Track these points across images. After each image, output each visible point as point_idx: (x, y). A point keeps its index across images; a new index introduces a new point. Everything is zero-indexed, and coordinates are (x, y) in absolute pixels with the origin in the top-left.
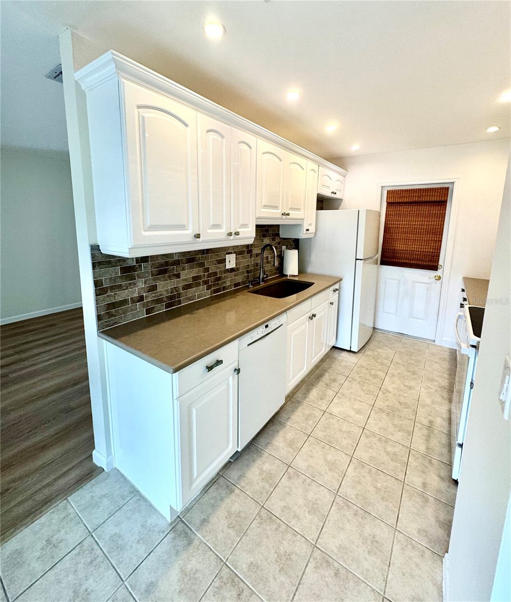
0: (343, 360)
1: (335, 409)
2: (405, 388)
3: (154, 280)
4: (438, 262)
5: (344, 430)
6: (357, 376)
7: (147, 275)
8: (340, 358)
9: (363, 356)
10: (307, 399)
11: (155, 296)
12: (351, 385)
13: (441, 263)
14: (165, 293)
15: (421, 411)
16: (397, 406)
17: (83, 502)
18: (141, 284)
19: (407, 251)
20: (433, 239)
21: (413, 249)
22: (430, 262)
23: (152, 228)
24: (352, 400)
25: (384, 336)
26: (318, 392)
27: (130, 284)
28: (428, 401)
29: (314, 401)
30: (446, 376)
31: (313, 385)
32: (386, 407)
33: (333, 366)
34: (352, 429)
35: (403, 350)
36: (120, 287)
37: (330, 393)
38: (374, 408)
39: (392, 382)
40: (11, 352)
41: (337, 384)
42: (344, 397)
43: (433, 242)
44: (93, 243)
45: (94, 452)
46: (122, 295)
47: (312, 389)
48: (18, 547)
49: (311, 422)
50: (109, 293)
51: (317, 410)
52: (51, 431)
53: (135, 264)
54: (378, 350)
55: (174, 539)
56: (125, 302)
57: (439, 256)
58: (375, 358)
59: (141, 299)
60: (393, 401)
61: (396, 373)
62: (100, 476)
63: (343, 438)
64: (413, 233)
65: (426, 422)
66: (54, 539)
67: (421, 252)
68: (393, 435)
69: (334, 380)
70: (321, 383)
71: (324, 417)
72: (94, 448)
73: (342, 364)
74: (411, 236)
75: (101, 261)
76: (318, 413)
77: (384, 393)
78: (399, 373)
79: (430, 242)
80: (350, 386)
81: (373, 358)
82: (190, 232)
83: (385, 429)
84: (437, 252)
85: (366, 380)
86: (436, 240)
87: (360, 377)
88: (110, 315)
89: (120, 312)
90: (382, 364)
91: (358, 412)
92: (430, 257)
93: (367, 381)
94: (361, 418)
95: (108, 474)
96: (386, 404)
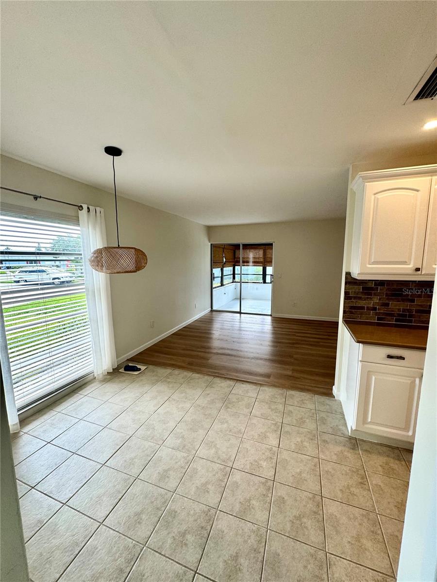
3: (387, 299)
7: (382, 295)
11: (386, 311)
14: (397, 310)
17: (320, 400)
18: (376, 300)
23: (374, 263)
27: (367, 298)
36: (360, 298)
40: (326, 334)
44: (347, 271)
45: (334, 387)
46: (361, 303)
48: (294, 394)
50: (353, 300)
52: (323, 371)
53: (373, 286)
55: (347, 441)
56: (362, 308)
59: (374, 309)
62: (332, 398)
66: (304, 401)
72: (334, 385)
75: (351, 281)
82: (411, 266)
88: (351, 313)
89: (358, 313)
95: (336, 400)
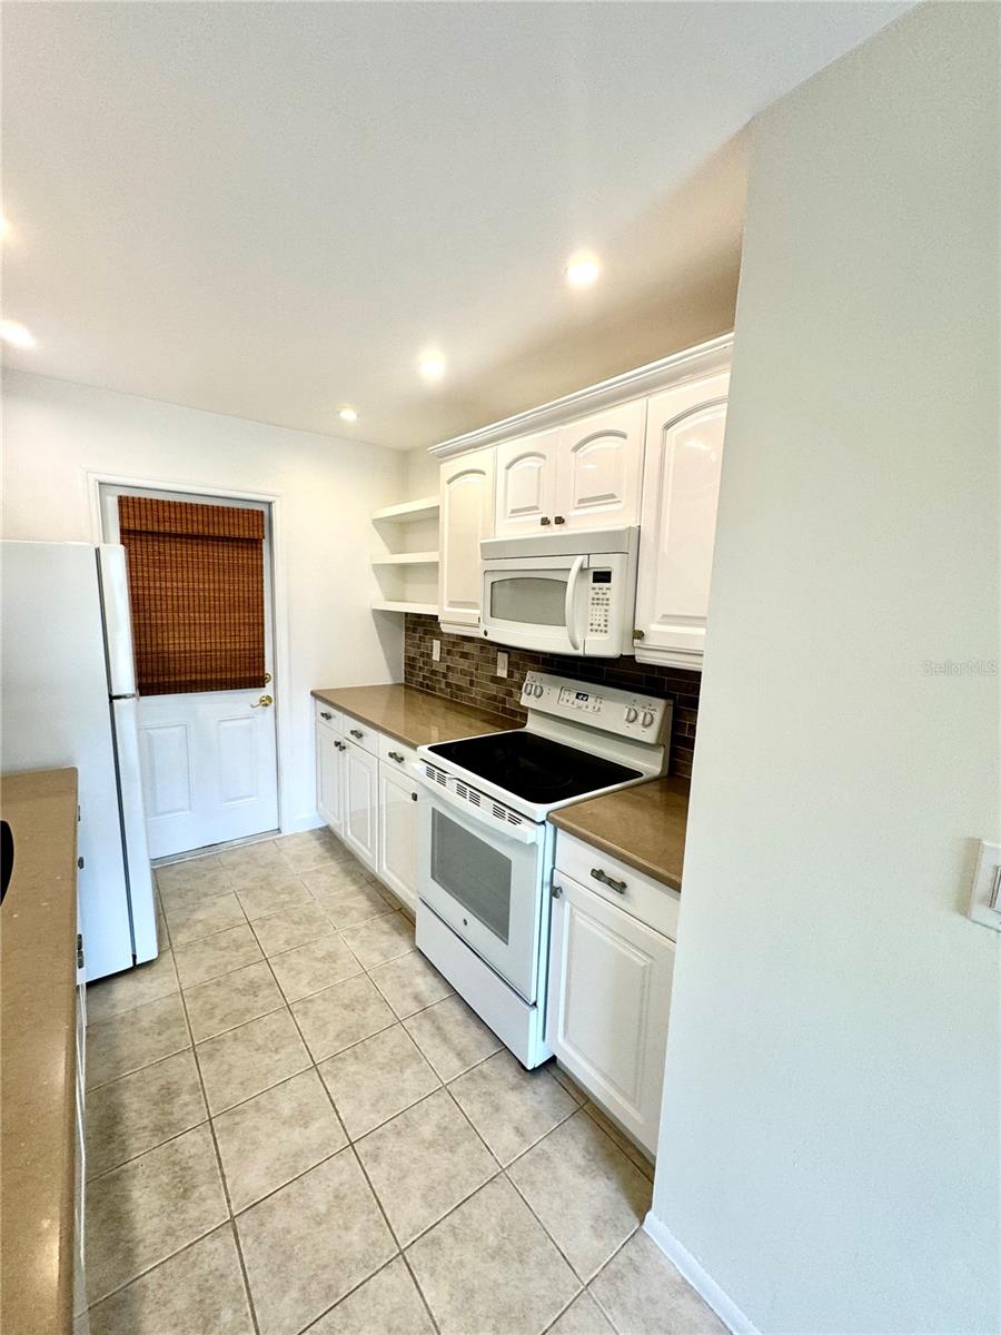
0: (135, 1010)
1: (251, 1179)
2: (326, 966)
4: (263, 669)
5: (322, 1208)
6: (214, 1022)
8: (121, 1011)
9: (178, 958)
10: (143, 1252)
12: (221, 1063)
13: (268, 669)
15: (386, 989)
16: (352, 1018)
19: (195, 651)
20: (247, 621)
21: (208, 648)
22: (245, 671)
24: (263, 1100)
25: (178, 873)
26: (153, 1184)
28: (376, 959)
29: (170, 1232)
30: (353, 888)
31: (117, 1178)
32: (336, 1044)
33: (124, 1051)
34: (336, 1180)
35: (246, 883)
37: (192, 1143)
38: (323, 1069)
39: (293, 973)
41: (185, 1098)
42: (237, 1119)
43: (247, 627)
47: (127, 1199)
49: (227, 1315)
51: (209, 1245)
54: (200, 915)
57: (263, 657)
58: (210, 939)
60: (335, 1015)
61: (280, 945)
63: (342, 1233)
64: (202, 609)
65: (413, 1007)
67: (226, 650)
68: (401, 1092)
69: (168, 1093)
70: (134, 1143)
71: (245, 1242)
73: (145, 1023)
74: (201, 618)
76: (217, 1253)
77: (305, 1014)
78: (287, 942)
79: (242, 628)
80: (225, 1067)
81: (206, 943)
83: (382, 1096)
84: (259, 648)
85: (243, 1014)
86: (254, 624)
87: (222, 1020)
90: (238, 946)
91: (303, 1117)
92: (247, 660)
93: (248, 1018)
94: (323, 1126)
96: (332, 1034)
